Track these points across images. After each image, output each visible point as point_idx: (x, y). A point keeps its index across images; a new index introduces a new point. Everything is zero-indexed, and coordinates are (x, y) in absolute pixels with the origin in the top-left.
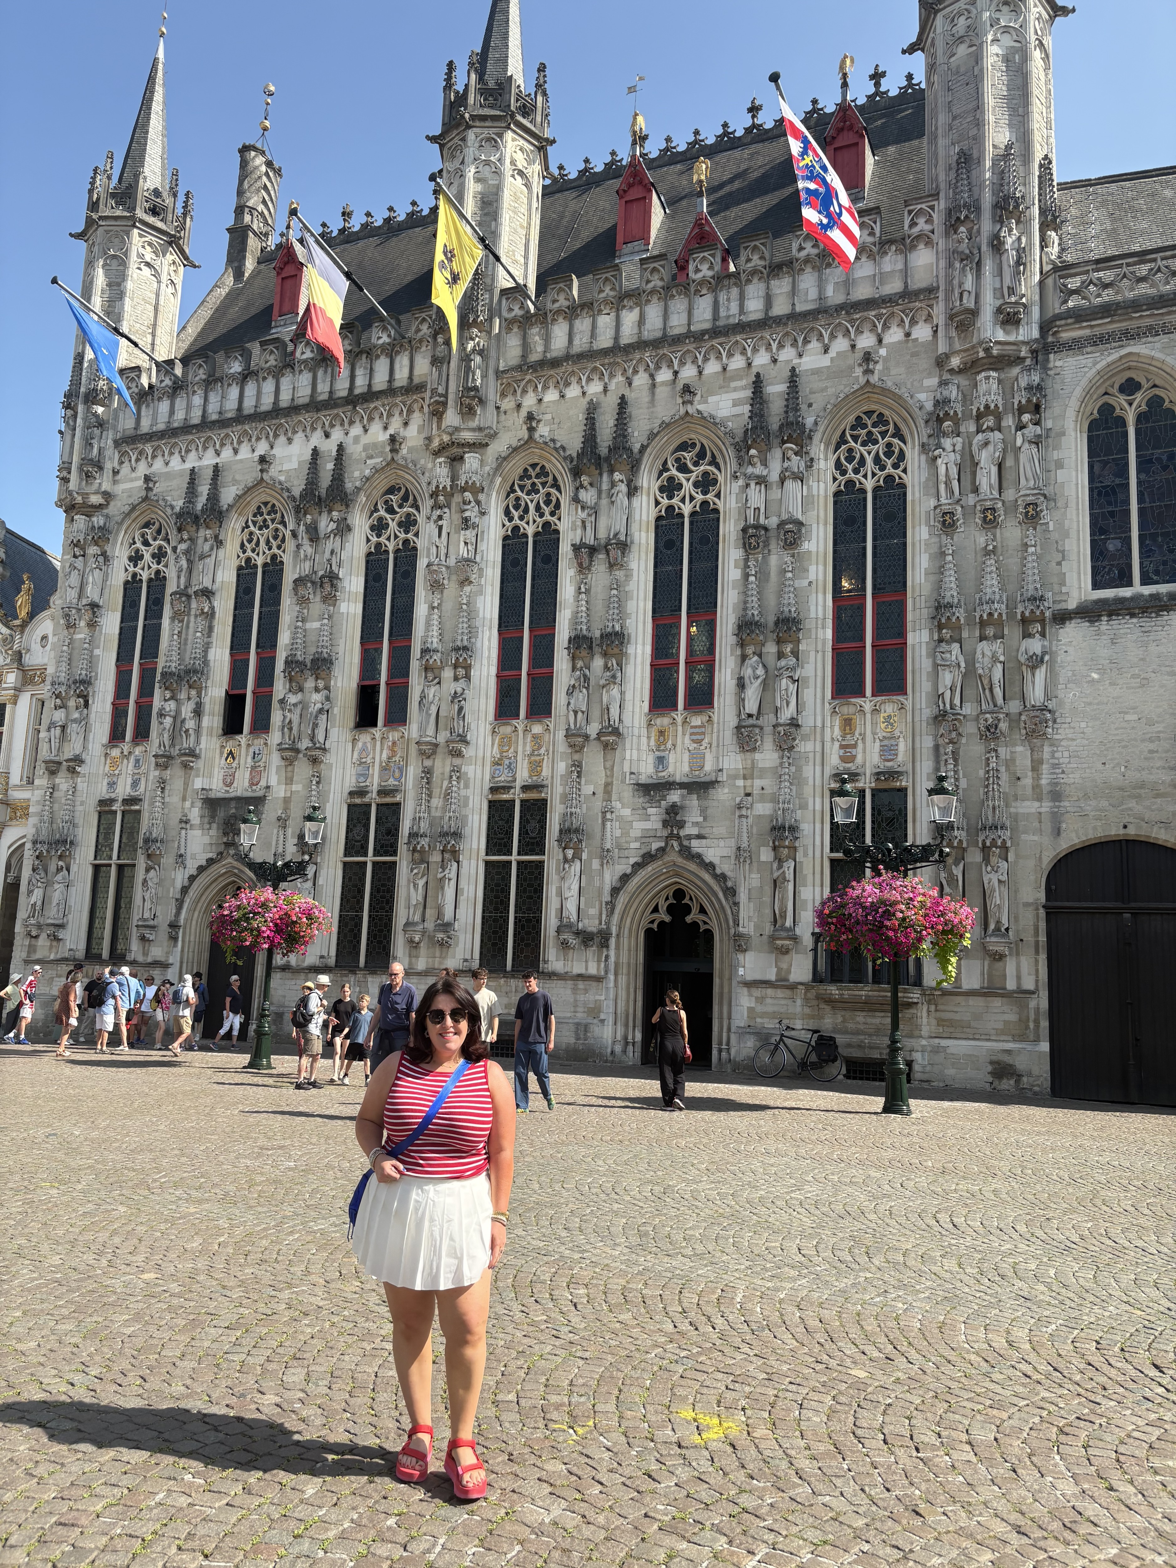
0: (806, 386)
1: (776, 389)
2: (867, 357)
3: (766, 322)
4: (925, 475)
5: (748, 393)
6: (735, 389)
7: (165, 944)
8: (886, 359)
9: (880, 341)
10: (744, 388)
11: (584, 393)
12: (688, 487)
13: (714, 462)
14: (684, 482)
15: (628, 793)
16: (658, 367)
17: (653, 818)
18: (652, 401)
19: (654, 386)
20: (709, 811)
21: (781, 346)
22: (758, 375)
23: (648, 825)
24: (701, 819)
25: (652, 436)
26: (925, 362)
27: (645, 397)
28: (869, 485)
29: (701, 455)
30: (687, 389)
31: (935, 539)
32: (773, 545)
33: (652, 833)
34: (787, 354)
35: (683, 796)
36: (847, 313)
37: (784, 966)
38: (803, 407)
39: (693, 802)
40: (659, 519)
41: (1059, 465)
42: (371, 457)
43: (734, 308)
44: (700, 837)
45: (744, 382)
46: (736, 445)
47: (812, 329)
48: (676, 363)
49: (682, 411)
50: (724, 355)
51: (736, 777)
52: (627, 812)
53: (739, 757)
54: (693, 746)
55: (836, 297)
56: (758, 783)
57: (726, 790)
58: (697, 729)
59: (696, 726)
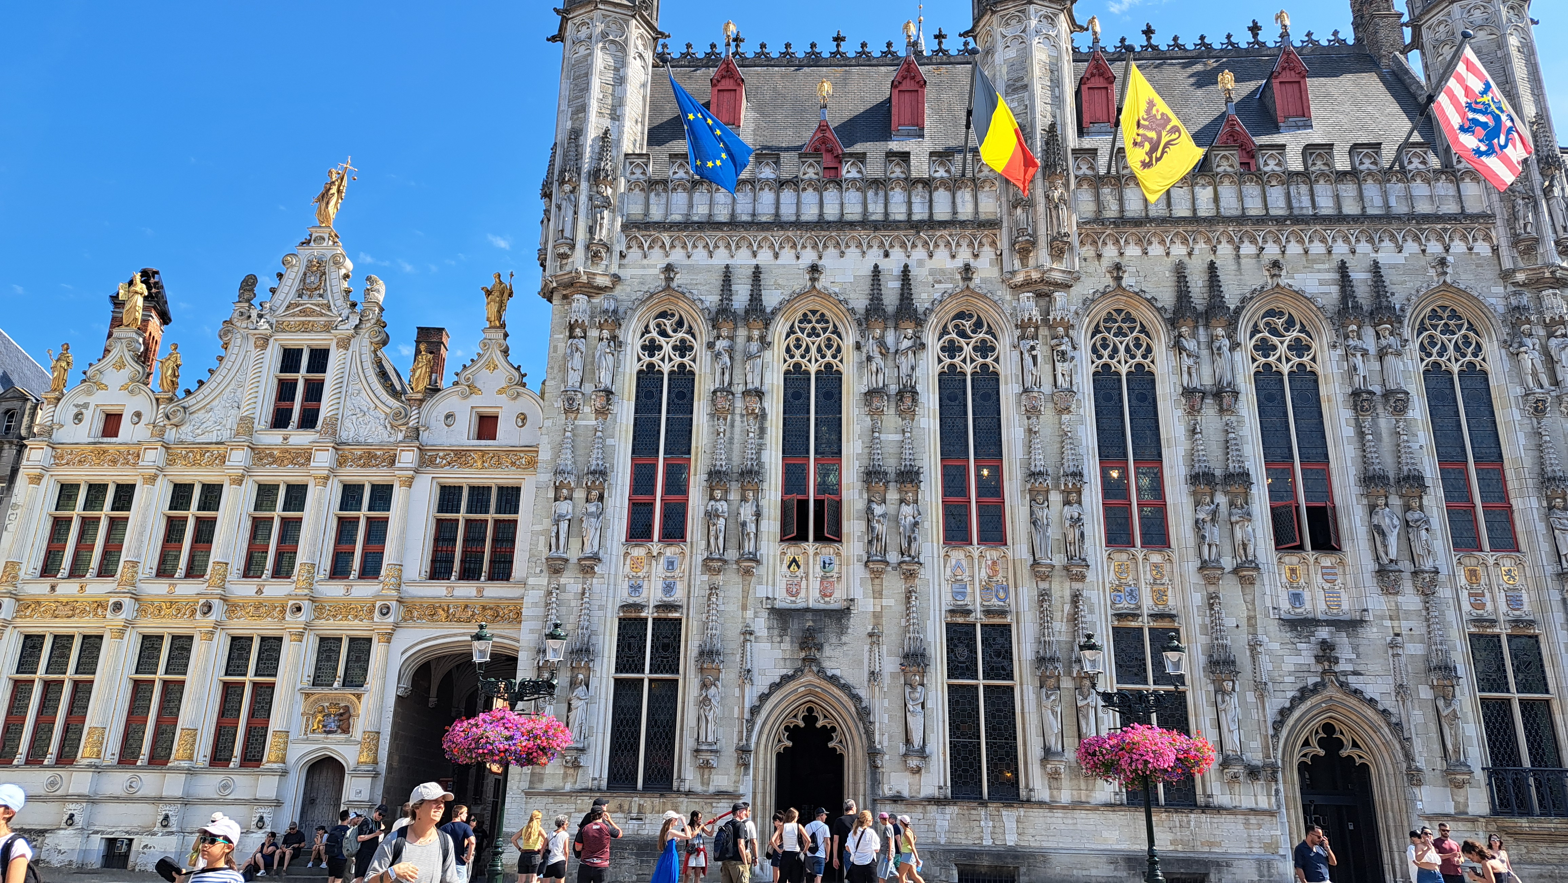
0: (1389, 277)
1: (1360, 276)
2: (1443, 262)
3: (1340, 218)
4: (1508, 366)
5: (1334, 276)
6: (1319, 271)
7: (733, 771)
8: (1456, 266)
9: (1448, 250)
10: (1328, 271)
11: (1168, 254)
12: (1282, 349)
13: (1305, 331)
14: (1279, 345)
15: (1273, 626)
16: (1241, 240)
17: (1304, 653)
18: (1239, 269)
19: (1238, 257)
20: (1361, 649)
21: (1358, 240)
22: (1343, 262)
23: (1301, 660)
24: (1354, 656)
25: (1244, 300)
26: (1491, 273)
27: (1232, 265)
28: (1454, 368)
29: (1291, 323)
30: (1276, 264)
31: (1528, 421)
32: (1380, 409)
33: (1305, 668)
34: (1363, 247)
35: (1331, 633)
36: (1418, 223)
37: (1461, 800)
38: (1389, 295)
39: (1342, 640)
40: (1257, 373)
42: (940, 282)
43: (1306, 201)
44: (1355, 673)
45: (1327, 266)
46: (1331, 319)
47: (1386, 231)
48: (1260, 240)
49: (1271, 283)
50: (1307, 241)
51: (1382, 618)
52: (1275, 646)
53: (1383, 599)
54: (1327, 586)
55: (1399, 208)
56: (1405, 625)
57: (1375, 630)
58: (1329, 571)
59: (1327, 567)
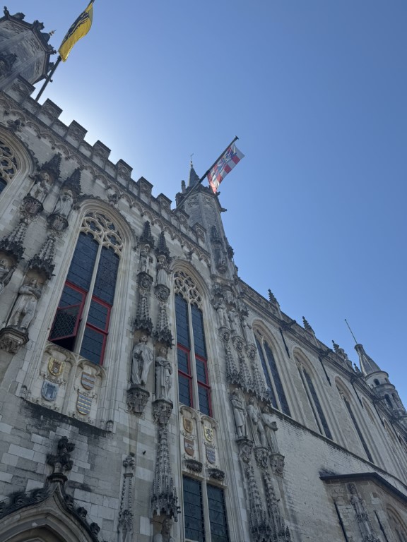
2: (190, 254)
4: (212, 312)
5: (142, 225)
6: (135, 219)
10: (140, 222)
11: (53, 148)
12: (105, 232)
13: (119, 235)
14: (102, 229)
16: (99, 178)
17: (36, 447)
18: (92, 185)
19: (94, 182)
20: (98, 460)
21: (156, 221)
22: (148, 222)
23: (29, 455)
24: (88, 466)
26: (207, 273)
27: (88, 181)
28: (189, 300)
30: (115, 197)
32: (152, 292)
33: (31, 467)
34: (157, 227)
35: (73, 433)
39: (82, 444)
40: (83, 233)
43: (136, 192)
44: (85, 488)
45: (139, 219)
47: (168, 228)
48: (109, 184)
49: (109, 203)
50: (132, 203)
51: (123, 434)
53: (127, 416)
54: (82, 390)
55: (175, 225)
56: (141, 447)
57: (115, 443)
58: (88, 377)
59: (88, 375)
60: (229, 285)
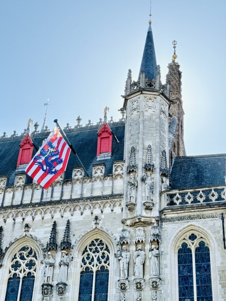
0: (73, 228)
1: (61, 228)
2: (96, 218)
3: (61, 201)
4: (116, 266)
5: (50, 229)
6: (46, 227)
8: (104, 220)
9: (102, 212)
10: (49, 227)
12: (23, 266)
13: (35, 256)
14: (22, 263)
16: (17, 216)
18: (13, 229)
19: (15, 223)
21: (65, 211)
22: (55, 222)
25: (11, 244)
26: (118, 221)
27: (11, 227)
28: (95, 269)
29: (30, 253)
30: (27, 226)
31: (118, 294)
32: (55, 293)
34: (67, 215)
36: (90, 201)
38: (72, 236)
40: (10, 279)
41: (166, 266)
43: (49, 195)
45: (49, 224)
46: (43, 250)
47: (77, 205)
48: (24, 215)
49: (24, 235)
50: (43, 213)
55: (87, 194)
60: (137, 221)
